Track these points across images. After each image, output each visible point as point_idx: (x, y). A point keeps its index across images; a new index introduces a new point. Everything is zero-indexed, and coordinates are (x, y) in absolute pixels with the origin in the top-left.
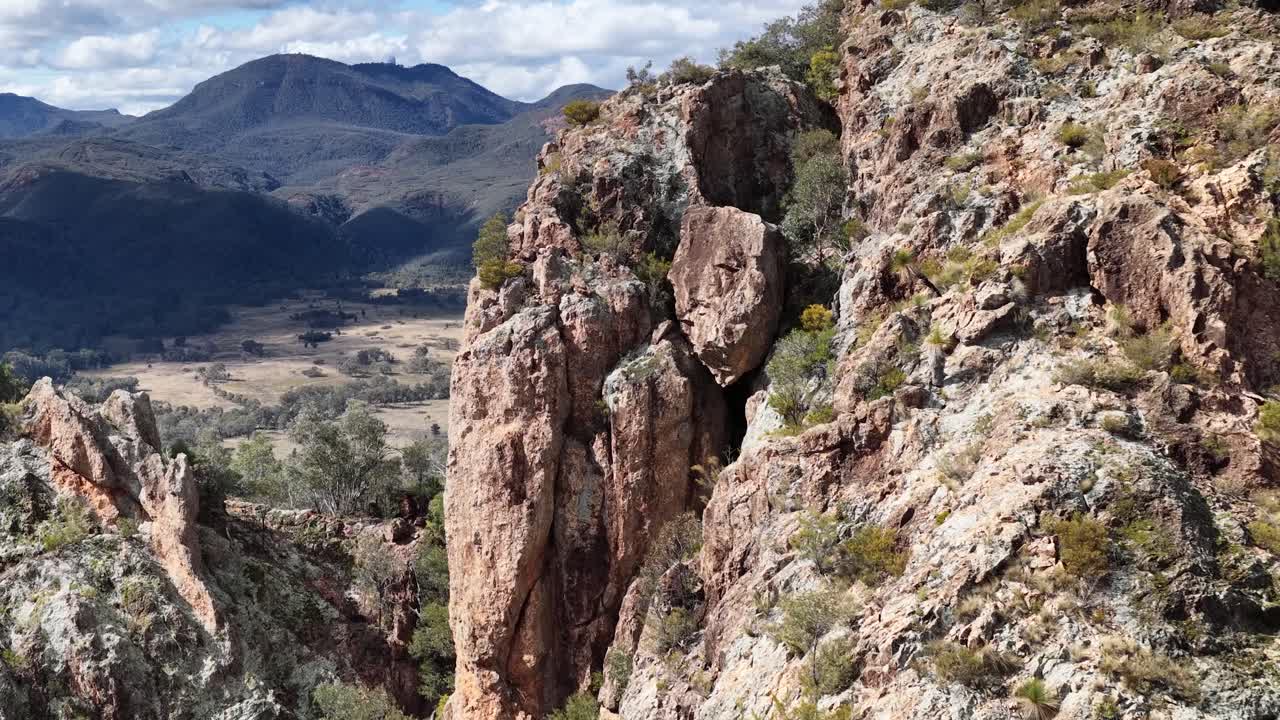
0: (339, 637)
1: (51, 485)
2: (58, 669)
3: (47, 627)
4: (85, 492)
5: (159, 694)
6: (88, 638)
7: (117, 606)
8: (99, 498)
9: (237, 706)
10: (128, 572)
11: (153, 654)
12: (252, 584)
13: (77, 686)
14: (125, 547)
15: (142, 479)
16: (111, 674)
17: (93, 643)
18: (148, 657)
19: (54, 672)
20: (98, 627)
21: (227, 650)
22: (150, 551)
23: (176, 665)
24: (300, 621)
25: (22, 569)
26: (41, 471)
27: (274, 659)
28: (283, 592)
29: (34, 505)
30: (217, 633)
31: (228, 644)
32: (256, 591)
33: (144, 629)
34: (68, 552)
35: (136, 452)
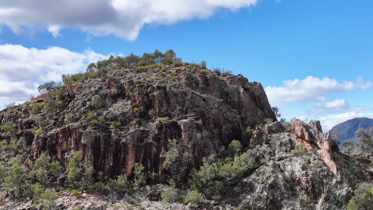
0: (368, 179)
1: (295, 142)
2: (297, 179)
3: (294, 170)
4: (304, 144)
5: (322, 186)
6: (304, 172)
7: (312, 167)
8: (307, 145)
9: (342, 190)
10: (315, 160)
11: (321, 177)
12: (346, 165)
13: (302, 183)
14: (314, 155)
15: (318, 139)
16: (310, 180)
17: (306, 173)
18: (319, 178)
19: (296, 180)
20: (307, 170)
21: (339, 177)
22: (320, 156)
23: (326, 180)
24: (358, 174)
25: (288, 159)
26: (292, 139)
27: (351, 182)
28: (354, 168)
29: (291, 146)
30: (337, 174)
31: (339, 176)
32: (347, 167)
33: (318, 171)
34: (300, 156)
35: (317, 133)
